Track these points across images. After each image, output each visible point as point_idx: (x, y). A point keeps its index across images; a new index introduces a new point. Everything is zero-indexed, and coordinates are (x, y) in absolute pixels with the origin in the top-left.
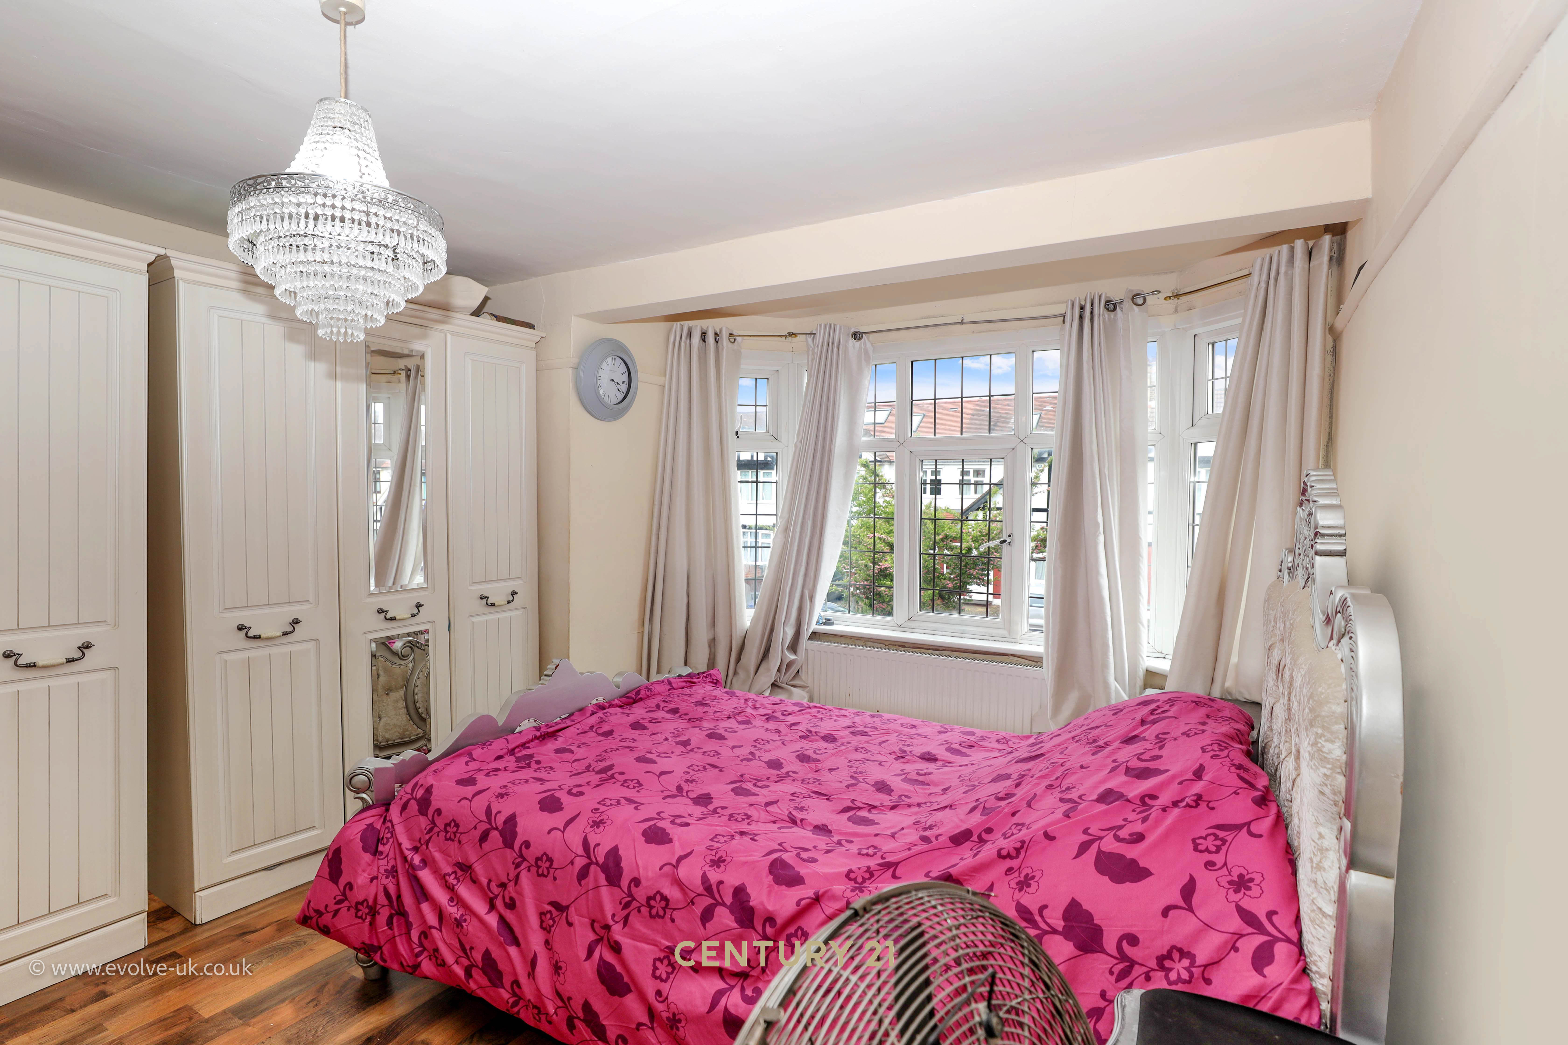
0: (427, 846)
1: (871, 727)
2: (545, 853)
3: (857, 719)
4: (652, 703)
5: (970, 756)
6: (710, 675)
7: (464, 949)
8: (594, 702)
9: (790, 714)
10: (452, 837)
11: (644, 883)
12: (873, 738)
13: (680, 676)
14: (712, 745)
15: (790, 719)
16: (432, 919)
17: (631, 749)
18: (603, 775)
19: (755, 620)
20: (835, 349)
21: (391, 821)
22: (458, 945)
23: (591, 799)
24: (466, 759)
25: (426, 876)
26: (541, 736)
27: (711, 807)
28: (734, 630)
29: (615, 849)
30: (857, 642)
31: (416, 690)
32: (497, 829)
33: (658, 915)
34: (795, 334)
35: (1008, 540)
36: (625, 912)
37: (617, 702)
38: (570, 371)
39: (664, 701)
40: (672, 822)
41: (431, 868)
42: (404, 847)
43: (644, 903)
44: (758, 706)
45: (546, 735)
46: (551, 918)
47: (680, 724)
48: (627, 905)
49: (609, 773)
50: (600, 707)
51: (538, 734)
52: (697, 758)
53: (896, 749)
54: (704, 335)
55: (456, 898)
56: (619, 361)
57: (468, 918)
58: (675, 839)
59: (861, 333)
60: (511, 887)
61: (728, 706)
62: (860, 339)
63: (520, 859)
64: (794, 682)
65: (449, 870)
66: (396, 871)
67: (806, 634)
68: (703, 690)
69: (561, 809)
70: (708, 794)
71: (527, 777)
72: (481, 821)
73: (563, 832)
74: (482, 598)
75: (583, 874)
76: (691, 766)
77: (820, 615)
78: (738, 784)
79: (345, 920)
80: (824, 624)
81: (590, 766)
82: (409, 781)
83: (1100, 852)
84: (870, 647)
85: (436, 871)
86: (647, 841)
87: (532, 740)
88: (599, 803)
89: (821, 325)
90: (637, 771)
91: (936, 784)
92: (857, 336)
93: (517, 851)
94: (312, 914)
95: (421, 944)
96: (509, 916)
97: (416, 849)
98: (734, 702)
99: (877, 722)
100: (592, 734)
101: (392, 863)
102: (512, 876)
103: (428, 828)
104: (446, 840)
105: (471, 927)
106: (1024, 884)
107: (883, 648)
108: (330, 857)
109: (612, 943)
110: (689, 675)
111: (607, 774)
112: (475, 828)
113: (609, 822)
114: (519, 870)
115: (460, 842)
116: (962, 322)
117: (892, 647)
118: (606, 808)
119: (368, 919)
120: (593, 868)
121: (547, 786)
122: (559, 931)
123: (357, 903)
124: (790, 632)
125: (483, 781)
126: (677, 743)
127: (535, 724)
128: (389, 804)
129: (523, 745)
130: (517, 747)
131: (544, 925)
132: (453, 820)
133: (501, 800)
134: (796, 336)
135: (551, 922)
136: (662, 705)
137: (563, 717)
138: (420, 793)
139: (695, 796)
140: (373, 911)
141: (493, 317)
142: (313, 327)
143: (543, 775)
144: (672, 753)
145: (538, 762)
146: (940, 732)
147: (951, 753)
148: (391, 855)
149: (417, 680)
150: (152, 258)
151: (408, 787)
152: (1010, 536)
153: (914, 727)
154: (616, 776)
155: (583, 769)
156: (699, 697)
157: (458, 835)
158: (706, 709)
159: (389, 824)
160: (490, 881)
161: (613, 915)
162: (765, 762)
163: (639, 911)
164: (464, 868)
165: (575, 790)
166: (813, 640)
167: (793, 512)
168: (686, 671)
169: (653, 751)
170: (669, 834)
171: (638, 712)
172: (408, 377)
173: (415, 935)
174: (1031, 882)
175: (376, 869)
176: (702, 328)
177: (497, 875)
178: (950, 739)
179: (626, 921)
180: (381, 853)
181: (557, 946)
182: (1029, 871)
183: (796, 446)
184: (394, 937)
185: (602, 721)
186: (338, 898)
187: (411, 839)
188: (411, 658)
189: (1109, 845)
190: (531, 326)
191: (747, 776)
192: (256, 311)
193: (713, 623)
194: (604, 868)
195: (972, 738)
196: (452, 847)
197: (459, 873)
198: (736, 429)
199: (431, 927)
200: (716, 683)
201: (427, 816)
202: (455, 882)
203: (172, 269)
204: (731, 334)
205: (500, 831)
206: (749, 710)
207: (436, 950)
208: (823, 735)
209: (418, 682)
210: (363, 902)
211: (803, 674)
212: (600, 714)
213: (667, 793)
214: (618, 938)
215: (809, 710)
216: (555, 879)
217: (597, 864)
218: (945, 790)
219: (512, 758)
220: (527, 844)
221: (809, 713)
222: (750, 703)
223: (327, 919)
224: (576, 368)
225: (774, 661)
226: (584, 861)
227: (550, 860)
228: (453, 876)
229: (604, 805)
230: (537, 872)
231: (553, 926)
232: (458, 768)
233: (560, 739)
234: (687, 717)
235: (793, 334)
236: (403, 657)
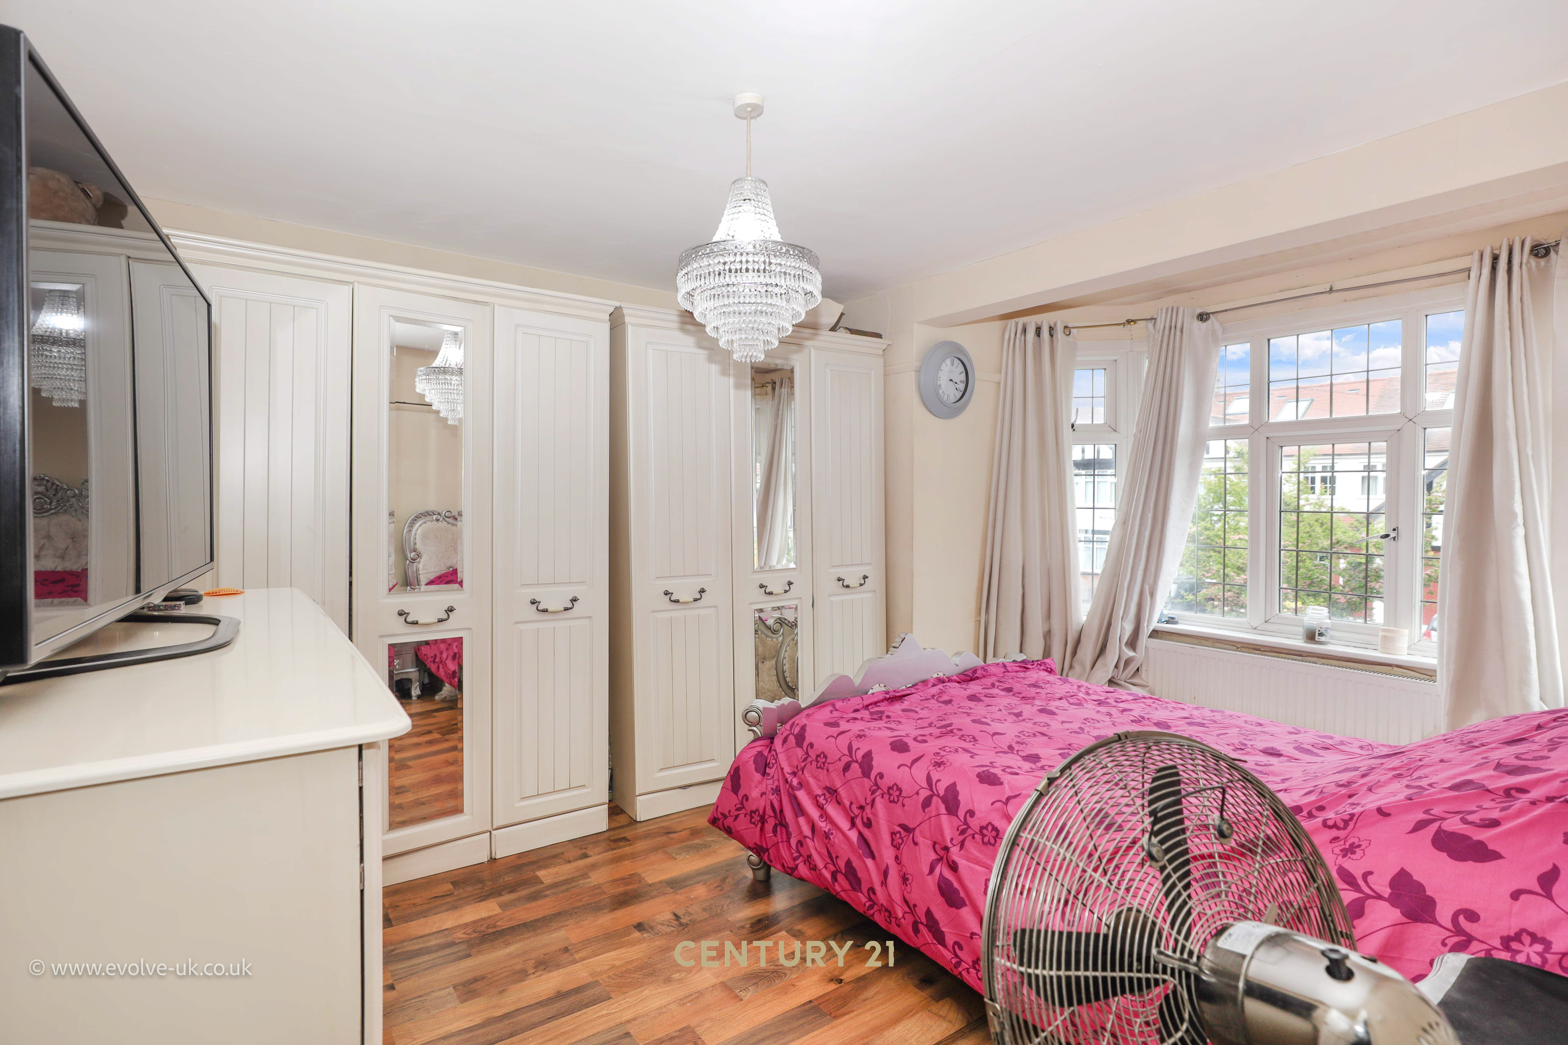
0: (803, 772)
1: (1210, 720)
2: (895, 784)
3: (1196, 713)
4: (988, 681)
5: (1322, 756)
6: (1045, 663)
7: (832, 858)
8: (935, 676)
9: (1122, 702)
10: (822, 766)
11: (978, 814)
12: (1211, 729)
13: (1014, 661)
14: (1044, 718)
15: (1123, 705)
16: (807, 831)
17: (968, 714)
18: (944, 730)
19: (1090, 615)
20: (1178, 333)
21: (775, 750)
22: (826, 854)
23: (933, 746)
24: (830, 708)
25: (801, 795)
26: (890, 698)
27: (1039, 765)
28: (1069, 623)
29: (954, 785)
30: (1204, 642)
31: (784, 661)
32: (857, 761)
33: (989, 842)
34: (1134, 321)
35: (1393, 535)
36: (962, 838)
37: (955, 678)
38: (913, 374)
39: (999, 681)
40: (1003, 770)
41: (806, 790)
42: (785, 771)
43: (978, 831)
44: (1091, 692)
45: (894, 698)
46: (900, 838)
47: (1013, 701)
48: (963, 832)
49: (949, 729)
50: (940, 681)
51: (888, 696)
52: (1028, 727)
53: (1236, 742)
54: (1038, 331)
55: (825, 816)
56: (957, 362)
57: (834, 832)
58: (1005, 782)
59: (1208, 314)
60: (868, 809)
61: (1061, 689)
62: (1207, 319)
63: (875, 787)
64: (1134, 681)
65: (819, 792)
66: (780, 791)
67: (1146, 631)
68: (1035, 675)
69: (909, 751)
70: (1037, 755)
71: (880, 726)
72: (844, 755)
73: (910, 768)
74: (839, 580)
75: (927, 803)
76: (1022, 732)
77: (1162, 613)
78: (1066, 751)
79: (742, 824)
80: (1167, 622)
81: (932, 723)
82: (788, 722)
83: (1439, 831)
84: (1219, 648)
85: (809, 792)
86: (980, 781)
87: (882, 701)
88: (940, 749)
89: (1162, 309)
90: (974, 729)
91: (1274, 774)
92: (1203, 317)
93: (873, 780)
94: (720, 816)
95: (798, 851)
96: (867, 833)
97: (794, 774)
98: (1067, 687)
99: (1218, 717)
100: (933, 701)
101: (776, 783)
102: (869, 800)
103: (803, 757)
104: (817, 768)
105: (837, 839)
106: (1350, 851)
107: (1234, 650)
108: (732, 773)
109: (950, 863)
110: (1023, 661)
111: (947, 730)
112: (840, 759)
113: (948, 764)
114: (875, 795)
115: (828, 770)
116: (1331, 290)
117: (1245, 650)
118: (946, 753)
119: (759, 825)
120: (935, 799)
121: (896, 733)
122: (906, 850)
123: (752, 812)
124: (1129, 628)
125: (844, 726)
126: (1010, 714)
127: (884, 689)
128: (773, 739)
129: (875, 703)
130: (871, 704)
131: (895, 844)
132: (823, 752)
133: (859, 740)
134: (1135, 323)
135: (900, 841)
136: (997, 684)
137: (908, 686)
138: (797, 730)
139: (1025, 755)
140: (763, 820)
141: (848, 331)
142: (729, 353)
143: (893, 726)
144: (1005, 720)
145: (888, 717)
146: (1290, 733)
147: (1300, 752)
148: (776, 777)
149: (785, 654)
150: (612, 309)
151: (788, 726)
152: (1394, 530)
153: (1261, 725)
154: (955, 731)
155: (926, 725)
156: (1032, 681)
157: (826, 765)
158: (1038, 690)
159: (774, 753)
160: (851, 803)
161: (952, 839)
162: (1094, 737)
163: (973, 838)
164: (832, 792)
165: (920, 738)
166: (1155, 638)
167: (1132, 504)
168: (1021, 657)
169: (988, 717)
170: (1000, 779)
171: (974, 688)
172: (774, 389)
173: (793, 842)
174: (1357, 850)
175: (765, 786)
176: (1037, 324)
177: (856, 798)
178: (1300, 740)
179: (962, 845)
180: (769, 775)
181: (905, 861)
182: (1356, 841)
183: (1135, 436)
184: (778, 843)
185: (942, 692)
186: (738, 806)
187: (791, 766)
188: (781, 633)
189: (1453, 825)
190: (879, 336)
191: (1075, 745)
192: (686, 342)
193: (1048, 615)
194: (944, 800)
195: (1330, 742)
196: (822, 774)
197: (828, 795)
198: (1072, 421)
199: (805, 837)
200: (1051, 671)
201: (802, 748)
202: (824, 802)
203: (623, 316)
204: (1066, 327)
205: (859, 764)
206: (1081, 695)
207: (810, 856)
208: (1156, 721)
209: (787, 655)
210: (756, 811)
211: (1143, 673)
212: (940, 686)
213: (999, 750)
214: (956, 858)
215: (1144, 700)
216: (903, 805)
217: (938, 796)
218: (1284, 781)
219: (867, 712)
220: (881, 775)
221: (1144, 702)
222: (1083, 689)
223: (729, 821)
224: (918, 371)
225: (1111, 657)
226: (928, 793)
227: (900, 790)
228: (822, 797)
229: (944, 751)
230: (889, 798)
231: (902, 844)
232: (825, 714)
233: (906, 702)
234: (1020, 696)
235: (1132, 321)
236: (775, 632)
